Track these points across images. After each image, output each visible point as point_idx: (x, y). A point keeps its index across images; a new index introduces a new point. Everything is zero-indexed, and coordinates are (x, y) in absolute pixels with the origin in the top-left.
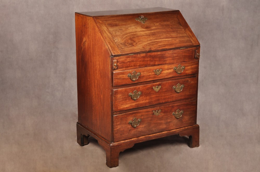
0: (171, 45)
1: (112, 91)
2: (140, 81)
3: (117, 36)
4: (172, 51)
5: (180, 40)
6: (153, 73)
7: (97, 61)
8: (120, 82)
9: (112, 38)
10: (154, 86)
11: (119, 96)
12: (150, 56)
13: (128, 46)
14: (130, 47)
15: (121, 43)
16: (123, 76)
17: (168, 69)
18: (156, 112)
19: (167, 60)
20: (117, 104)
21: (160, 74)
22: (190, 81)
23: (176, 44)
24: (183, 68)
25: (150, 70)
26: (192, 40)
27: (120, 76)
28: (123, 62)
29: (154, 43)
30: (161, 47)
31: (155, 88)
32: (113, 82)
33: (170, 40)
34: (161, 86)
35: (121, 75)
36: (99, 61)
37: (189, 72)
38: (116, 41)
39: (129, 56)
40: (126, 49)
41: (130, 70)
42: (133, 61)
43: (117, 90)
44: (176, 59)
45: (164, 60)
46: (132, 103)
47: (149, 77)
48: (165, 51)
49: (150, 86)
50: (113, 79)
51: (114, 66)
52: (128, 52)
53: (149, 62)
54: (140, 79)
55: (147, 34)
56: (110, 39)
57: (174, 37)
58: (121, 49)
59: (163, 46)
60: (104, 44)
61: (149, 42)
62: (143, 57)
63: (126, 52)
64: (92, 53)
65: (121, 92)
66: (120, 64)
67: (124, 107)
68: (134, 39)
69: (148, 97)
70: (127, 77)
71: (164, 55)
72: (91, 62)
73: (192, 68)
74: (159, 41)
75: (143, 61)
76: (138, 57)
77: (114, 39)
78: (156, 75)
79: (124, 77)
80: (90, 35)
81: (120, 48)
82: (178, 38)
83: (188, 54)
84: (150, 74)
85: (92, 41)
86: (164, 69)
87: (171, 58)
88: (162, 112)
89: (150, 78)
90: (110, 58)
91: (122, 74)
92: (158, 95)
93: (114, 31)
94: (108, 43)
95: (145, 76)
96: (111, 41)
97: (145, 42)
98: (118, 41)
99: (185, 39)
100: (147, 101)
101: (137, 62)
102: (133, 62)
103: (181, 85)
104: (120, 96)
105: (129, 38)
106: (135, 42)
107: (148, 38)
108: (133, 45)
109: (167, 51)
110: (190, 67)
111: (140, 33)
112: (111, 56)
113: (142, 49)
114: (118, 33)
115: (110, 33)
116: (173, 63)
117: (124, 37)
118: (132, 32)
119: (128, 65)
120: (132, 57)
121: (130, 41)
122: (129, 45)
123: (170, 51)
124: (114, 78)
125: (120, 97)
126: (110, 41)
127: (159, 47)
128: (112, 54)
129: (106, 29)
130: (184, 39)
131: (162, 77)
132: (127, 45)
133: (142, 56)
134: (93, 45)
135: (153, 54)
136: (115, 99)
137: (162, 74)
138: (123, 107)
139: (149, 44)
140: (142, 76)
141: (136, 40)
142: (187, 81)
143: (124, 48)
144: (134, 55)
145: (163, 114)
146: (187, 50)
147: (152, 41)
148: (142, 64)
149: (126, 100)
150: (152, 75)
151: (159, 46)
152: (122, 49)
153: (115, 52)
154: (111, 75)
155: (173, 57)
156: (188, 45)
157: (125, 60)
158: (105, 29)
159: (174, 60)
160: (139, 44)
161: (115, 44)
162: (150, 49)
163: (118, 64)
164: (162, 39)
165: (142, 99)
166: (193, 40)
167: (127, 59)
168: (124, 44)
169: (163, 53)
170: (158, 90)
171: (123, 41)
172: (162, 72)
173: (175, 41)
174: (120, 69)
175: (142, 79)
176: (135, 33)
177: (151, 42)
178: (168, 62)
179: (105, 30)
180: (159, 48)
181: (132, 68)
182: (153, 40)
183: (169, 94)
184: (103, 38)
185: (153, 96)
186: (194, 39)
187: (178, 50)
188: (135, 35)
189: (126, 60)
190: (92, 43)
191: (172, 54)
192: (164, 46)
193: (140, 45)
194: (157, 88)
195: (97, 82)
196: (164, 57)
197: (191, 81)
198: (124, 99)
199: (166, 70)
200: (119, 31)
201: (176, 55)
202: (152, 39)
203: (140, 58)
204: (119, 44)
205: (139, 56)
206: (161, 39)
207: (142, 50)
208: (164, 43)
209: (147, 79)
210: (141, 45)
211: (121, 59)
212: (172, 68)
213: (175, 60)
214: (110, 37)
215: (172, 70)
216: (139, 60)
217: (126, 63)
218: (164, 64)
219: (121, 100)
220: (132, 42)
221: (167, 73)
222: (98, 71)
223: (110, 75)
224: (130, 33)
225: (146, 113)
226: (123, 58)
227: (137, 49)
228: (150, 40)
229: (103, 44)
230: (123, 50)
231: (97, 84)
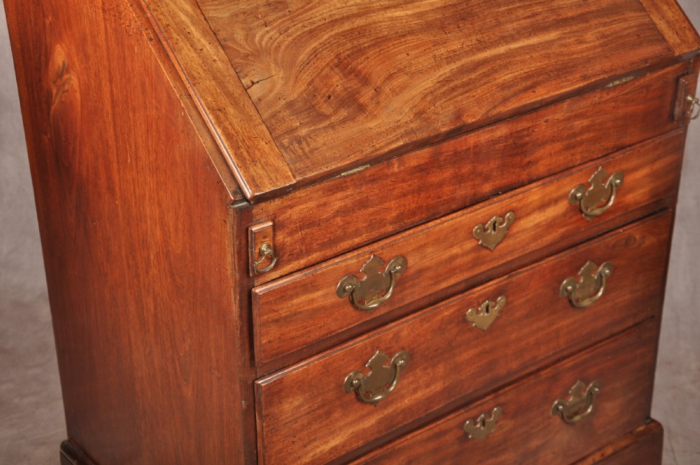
0: (563, 70)
1: (252, 389)
2: (403, 299)
3: (257, 54)
4: (565, 105)
5: (604, 36)
6: (469, 245)
7: (147, 202)
8: (294, 334)
9: (232, 72)
10: (470, 305)
11: (291, 406)
12: (457, 158)
13: (333, 119)
14: (344, 121)
15: (290, 105)
16: (312, 300)
17: (543, 206)
18: (476, 423)
19: (541, 158)
20: (281, 451)
21: (505, 237)
22: (637, 237)
23: (589, 60)
24: (616, 185)
25: (456, 229)
26: (662, 25)
27: (295, 301)
28: (308, 223)
29: (473, 76)
30: (515, 95)
31: (478, 312)
32: (256, 343)
33: (551, 43)
34: (507, 297)
35: (297, 295)
36: (160, 205)
37: (638, 196)
38: (255, 92)
39: (342, 180)
40: (320, 140)
41: (349, 255)
42: (362, 204)
43: (280, 381)
44: (581, 143)
45: (527, 160)
46: (362, 418)
47: (449, 267)
48: (534, 115)
49: (454, 313)
50: (256, 329)
51: (256, 256)
52: (335, 159)
53: (447, 189)
54: (401, 291)
55: (430, 17)
56: (221, 84)
57: (572, 18)
58: (291, 143)
59: (524, 84)
60: (185, 117)
61: (446, 70)
62: (422, 169)
63: (327, 161)
64: (112, 142)
65: (301, 385)
66: (291, 234)
67: (318, 450)
68: (361, 64)
69: (441, 369)
70: (334, 299)
71: (528, 135)
72: (111, 190)
73: (654, 176)
74: (499, 57)
75: (419, 190)
76: (393, 174)
77: (246, 81)
78: (486, 248)
79: (315, 305)
80: (89, 38)
81: (286, 142)
82: (594, 22)
83: (642, 107)
84: (456, 250)
85: (104, 75)
86: (522, 208)
87: (558, 146)
88: (504, 414)
89: (452, 272)
90: (231, 212)
91: (306, 287)
92: (487, 346)
93: (242, 17)
94: (212, 110)
95: (428, 269)
96: (229, 95)
97: (421, 72)
98: (271, 91)
99: (625, 20)
100: (437, 387)
101: (386, 205)
102: (366, 207)
103: (599, 265)
104: (296, 403)
105: (328, 57)
106: (366, 81)
107: (436, 44)
108: (362, 108)
109: (542, 112)
110: (644, 171)
111: (389, 14)
112: (235, 202)
113: (412, 125)
114: (263, 36)
115: (214, 34)
116: (566, 170)
117: (302, 57)
118: (345, 12)
119: (339, 232)
120: (361, 180)
121: (338, 83)
122: (335, 112)
123: (559, 106)
124: (257, 321)
125: (298, 407)
126: (224, 100)
127: (499, 95)
128: (239, 190)
129: (187, 14)
130: (625, 25)
131: (512, 252)
132: (326, 109)
133: (414, 163)
134: (114, 104)
135: (471, 139)
136: (268, 426)
137: (513, 235)
138: (311, 454)
139: (448, 88)
140: (411, 271)
141: (372, 65)
142: (629, 239)
143: (308, 135)
144: (374, 170)
145: (508, 424)
146: (637, 84)
147: (459, 64)
148: (413, 206)
149: (328, 414)
150: (463, 255)
151: (503, 87)
152: (299, 142)
153: (257, 170)
154: (241, 307)
155: (569, 137)
156: (646, 61)
157: (319, 206)
158: (182, 10)
159: (572, 152)
160: (395, 92)
161: (253, 112)
162: (458, 115)
163: (280, 237)
164: (513, 39)
165: (414, 386)
166: (668, 22)
167: (333, 198)
168: (309, 108)
169: (522, 125)
170: (490, 321)
171: (301, 87)
172: (515, 229)
173: (581, 42)
174: (289, 261)
175: (413, 286)
176: (359, 22)
177: (454, 66)
178: (541, 168)
179: (184, 18)
180: (505, 100)
181: (357, 240)
182: (467, 53)
183: (541, 324)
184: (178, 78)
185: (465, 356)
186: (670, 14)
187: (596, 97)
188: (360, 32)
189: (325, 204)
190: (106, 88)
191: (568, 119)
192: (529, 83)
193: (397, 103)
194: (487, 311)
195: (155, 308)
196: (527, 143)
197: (643, 237)
198: (321, 411)
199: (534, 211)
200: (271, 18)
201: (585, 122)
202: (456, 46)
203: (403, 181)
204: (278, 108)
205: (396, 169)
206: (507, 43)
207: (413, 131)
208: (523, 62)
209: (436, 283)
210: (406, 95)
211: (297, 209)
212: (565, 196)
213: (580, 149)
214: (220, 64)
215: (562, 207)
216: (396, 192)
217: (327, 220)
218: (523, 185)
219: (305, 422)
220: (353, 84)
221: (538, 225)
222: (158, 254)
223: (235, 309)
224: (334, 23)
225: (431, 446)
226: (310, 199)
227: (387, 132)
228: (451, 58)
229: (180, 119)
230: (307, 149)
231: (155, 315)
